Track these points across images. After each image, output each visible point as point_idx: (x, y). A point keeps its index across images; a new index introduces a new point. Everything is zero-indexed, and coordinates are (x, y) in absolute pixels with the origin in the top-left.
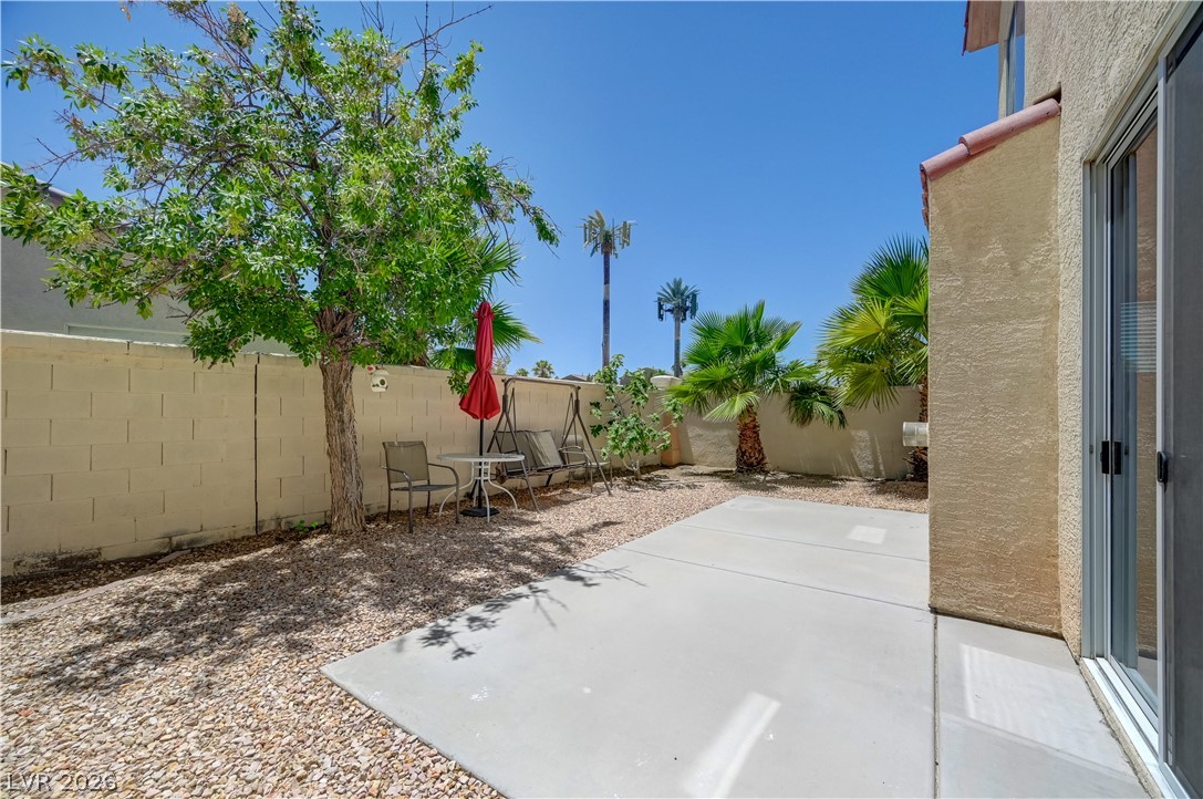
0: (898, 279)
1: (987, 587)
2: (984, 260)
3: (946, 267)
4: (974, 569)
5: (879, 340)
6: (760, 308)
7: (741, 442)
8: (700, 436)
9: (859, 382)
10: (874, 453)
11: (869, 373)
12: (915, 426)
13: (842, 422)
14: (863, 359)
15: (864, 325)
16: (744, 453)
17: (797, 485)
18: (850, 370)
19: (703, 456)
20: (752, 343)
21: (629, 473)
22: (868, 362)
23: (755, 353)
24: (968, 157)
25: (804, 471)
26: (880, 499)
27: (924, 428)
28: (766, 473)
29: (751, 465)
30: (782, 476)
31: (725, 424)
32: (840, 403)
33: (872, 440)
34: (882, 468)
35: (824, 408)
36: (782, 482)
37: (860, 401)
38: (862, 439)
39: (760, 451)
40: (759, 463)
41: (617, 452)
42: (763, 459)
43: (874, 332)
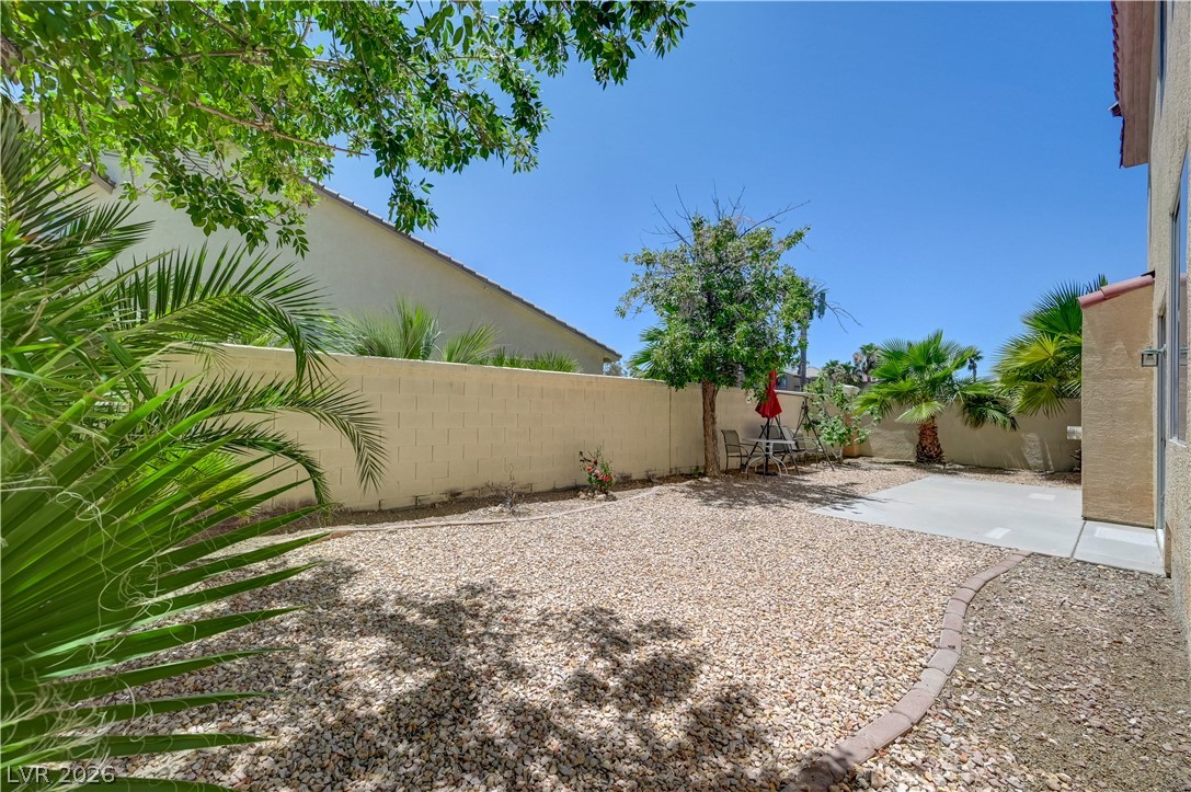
0: (1066, 318)
1: (1115, 506)
2: (1113, 350)
3: (1092, 351)
4: (1107, 498)
5: (1049, 364)
6: (938, 337)
7: (921, 439)
8: (878, 434)
9: (1031, 397)
10: (1044, 451)
11: (1040, 389)
12: (1075, 428)
13: (1014, 426)
14: (1034, 378)
15: (1035, 354)
16: (924, 448)
17: (974, 472)
18: (1025, 386)
19: (881, 449)
20: (931, 363)
21: (832, 458)
22: (1039, 381)
23: (933, 371)
24: (1104, 299)
25: (976, 463)
26: (1049, 483)
27: (1079, 429)
28: (944, 464)
29: (931, 457)
30: (958, 466)
31: (902, 426)
32: (1012, 412)
33: (1041, 441)
34: (1050, 463)
35: (997, 415)
36: (960, 470)
37: (1031, 410)
38: (1032, 440)
39: (938, 447)
40: (937, 456)
41: (829, 443)
42: (941, 452)
43: (1043, 358)
